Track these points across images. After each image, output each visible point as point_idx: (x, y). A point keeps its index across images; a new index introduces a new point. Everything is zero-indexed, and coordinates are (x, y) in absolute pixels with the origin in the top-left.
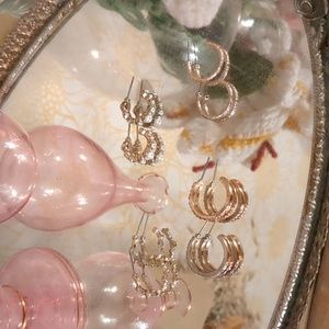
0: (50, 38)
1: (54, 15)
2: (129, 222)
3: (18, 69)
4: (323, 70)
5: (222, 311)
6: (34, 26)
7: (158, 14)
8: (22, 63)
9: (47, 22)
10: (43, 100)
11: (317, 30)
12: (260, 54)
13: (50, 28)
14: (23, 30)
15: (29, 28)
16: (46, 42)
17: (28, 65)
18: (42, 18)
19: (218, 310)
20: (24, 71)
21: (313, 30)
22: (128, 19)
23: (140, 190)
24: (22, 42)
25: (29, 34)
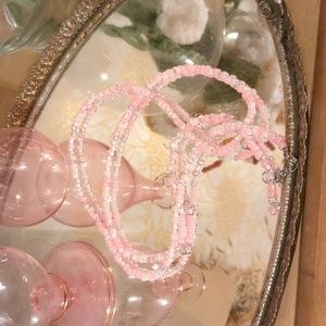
0: (68, 64)
1: (70, 45)
2: (152, 229)
3: (45, 94)
4: (286, 58)
5: (246, 305)
6: (55, 57)
7: (155, 36)
8: (48, 89)
9: (64, 52)
10: (64, 126)
11: (277, 28)
12: (248, 61)
13: (68, 56)
14: (45, 61)
15: (51, 59)
16: (66, 68)
17: (53, 90)
18: (60, 49)
19: (243, 303)
20: (49, 95)
21: (275, 29)
22: (130, 43)
23: (157, 189)
24: (45, 71)
25: (50, 63)
